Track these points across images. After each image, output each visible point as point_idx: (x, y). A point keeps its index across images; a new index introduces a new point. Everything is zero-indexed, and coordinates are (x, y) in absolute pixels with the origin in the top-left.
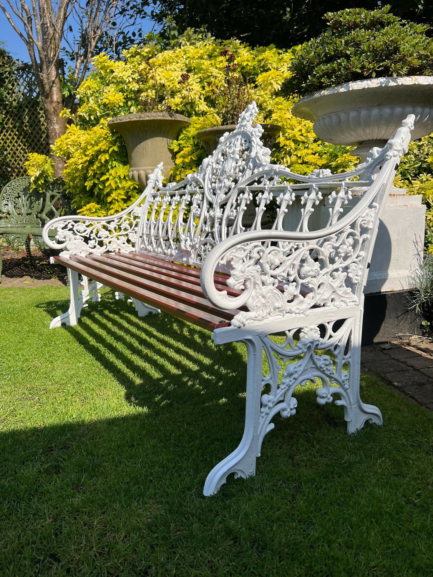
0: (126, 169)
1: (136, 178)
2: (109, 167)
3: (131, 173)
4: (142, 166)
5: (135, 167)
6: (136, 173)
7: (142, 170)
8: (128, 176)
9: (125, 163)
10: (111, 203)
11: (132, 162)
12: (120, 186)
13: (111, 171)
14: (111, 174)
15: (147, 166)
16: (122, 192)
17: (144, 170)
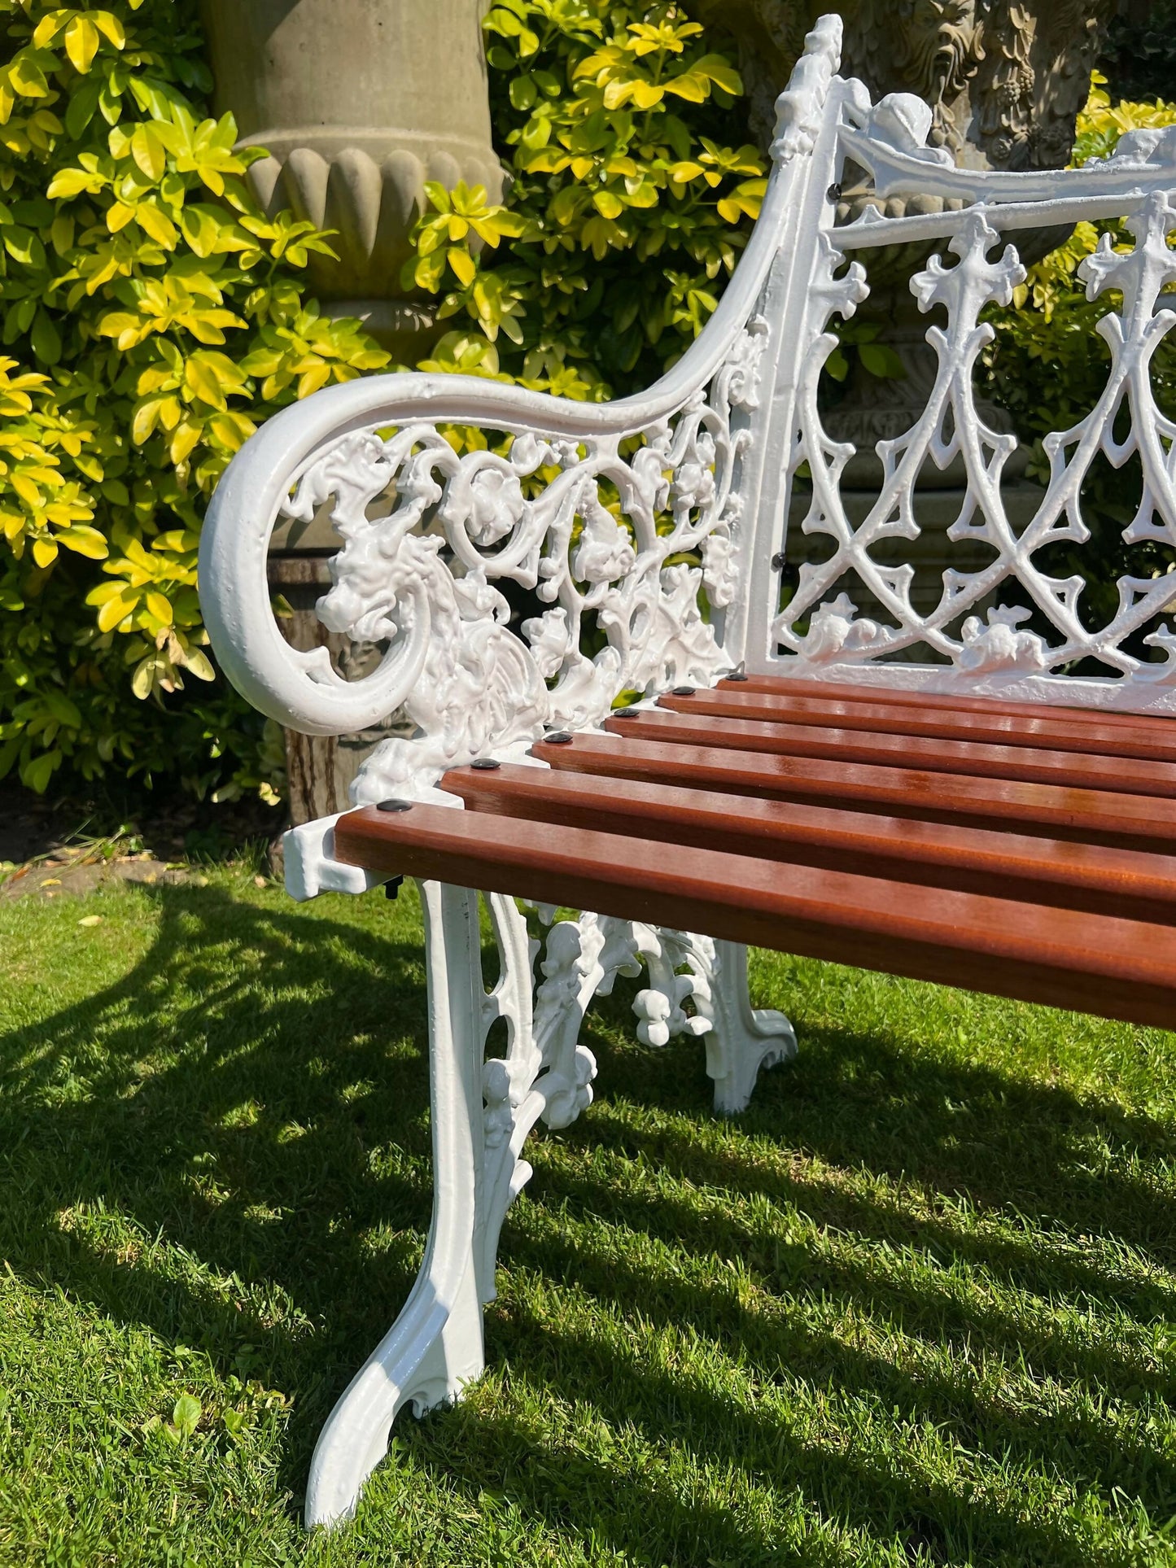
0: (214, 141)
1: (317, 193)
2: (110, 115)
3: (268, 170)
4: (361, 123)
5: (297, 123)
6: (314, 169)
7: (358, 143)
8: (244, 183)
9: (205, 105)
10: (145, 355)
11: (272, 93)
12: (194, 243)
13: (117, 142)
14: (126, 165)
15: (387, 123)
16: (214, 291)
17: (373, 148)
